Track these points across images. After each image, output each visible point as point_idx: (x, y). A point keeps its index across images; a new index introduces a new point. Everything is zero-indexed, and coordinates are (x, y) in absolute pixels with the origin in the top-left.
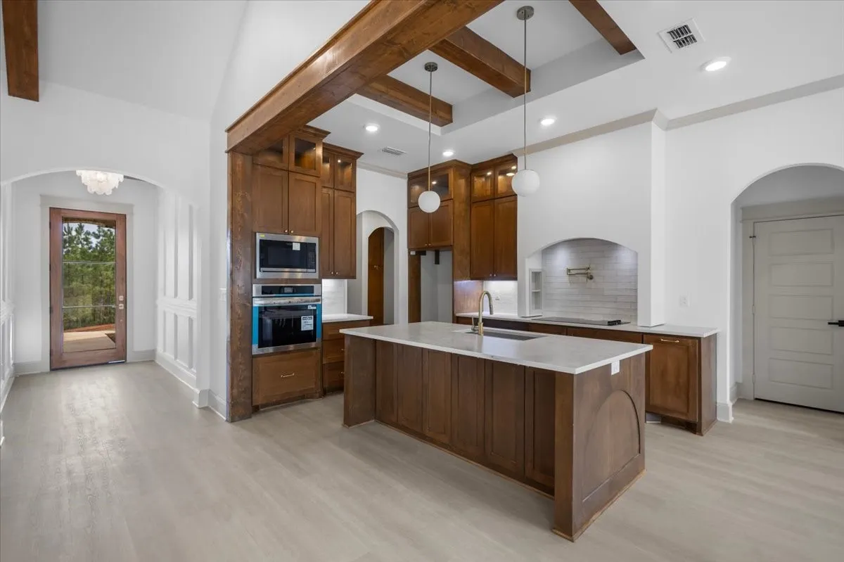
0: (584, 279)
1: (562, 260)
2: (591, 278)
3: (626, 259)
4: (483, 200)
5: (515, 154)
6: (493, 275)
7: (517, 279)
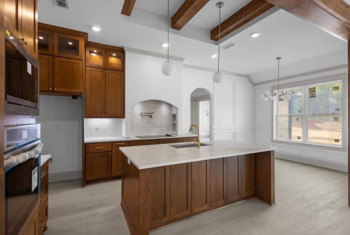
0: (148, 118)
1: (138, 109)
2: (151, 117)
3: (164, 109)
4: (98, 67)
5: (125, 49)
6: (105, 115)
7: (124, 117)
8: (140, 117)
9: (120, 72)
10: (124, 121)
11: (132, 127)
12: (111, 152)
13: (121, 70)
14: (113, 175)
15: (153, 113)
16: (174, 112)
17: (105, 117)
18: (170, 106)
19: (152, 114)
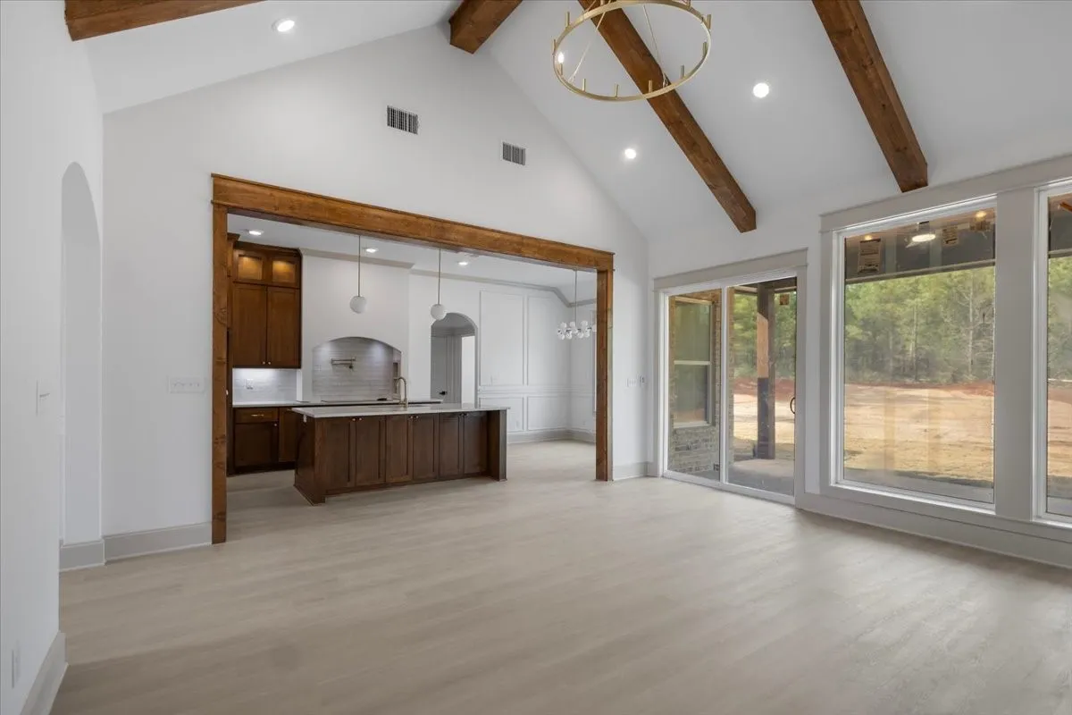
0: (346, 369)
1: (326, 353)
2: (351, 367)
3: (378, 354)
4: (251, 283)
5: (302, 252)
6: (267, 363)
7: (299, 367)
8: (330, 368)
9: (292, 291)
10: (299, 373)
11: (314, 384)
12: (278, 423)
13: (296, 287)
14: (280, 460)
15: (354, 360)
16: (396, 359)
17: (266, 366)
18: (390, 349)
19: (354, 362)
